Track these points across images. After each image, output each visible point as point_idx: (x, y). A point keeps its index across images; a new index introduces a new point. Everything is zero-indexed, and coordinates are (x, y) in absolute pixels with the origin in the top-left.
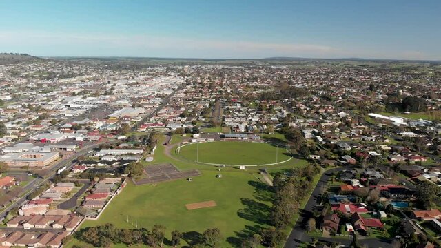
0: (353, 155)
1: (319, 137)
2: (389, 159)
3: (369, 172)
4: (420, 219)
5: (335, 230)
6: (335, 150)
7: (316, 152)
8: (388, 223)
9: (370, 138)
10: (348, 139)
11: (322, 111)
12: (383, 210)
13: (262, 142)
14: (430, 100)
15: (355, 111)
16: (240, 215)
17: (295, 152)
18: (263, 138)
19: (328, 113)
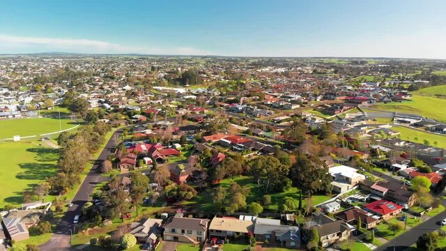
0: (143, 114)
1: (106, 105)
2: (177, 113)
3: (160, 123)
4: (209, 142)
5: (133, 165)
6: (125, 113)
7: (105, 116)
8: (184, 150)
9: (157, 102)
10: (137, 104)
11: (106, 87)
12: (176, 142)
13: (40, 117)
14: (205, 76)
15: (140, 86)
16: (19, 177)
17: (81, 120)
18: (41, 113)
19: (113, 88)
